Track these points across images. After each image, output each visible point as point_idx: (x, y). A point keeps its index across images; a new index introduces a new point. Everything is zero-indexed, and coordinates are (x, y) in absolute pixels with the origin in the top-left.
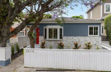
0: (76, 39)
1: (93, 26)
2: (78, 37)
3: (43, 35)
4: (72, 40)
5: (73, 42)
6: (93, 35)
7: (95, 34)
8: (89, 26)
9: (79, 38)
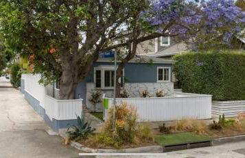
0: (143, 87)
1: (163, 68)
2: (145, 84)
3: (93, 82)
4: (137, 89)
5: (138, 91)
6: (163, 81)
7: (165, 79)
8: (158, 68)
9: (147, 84)
